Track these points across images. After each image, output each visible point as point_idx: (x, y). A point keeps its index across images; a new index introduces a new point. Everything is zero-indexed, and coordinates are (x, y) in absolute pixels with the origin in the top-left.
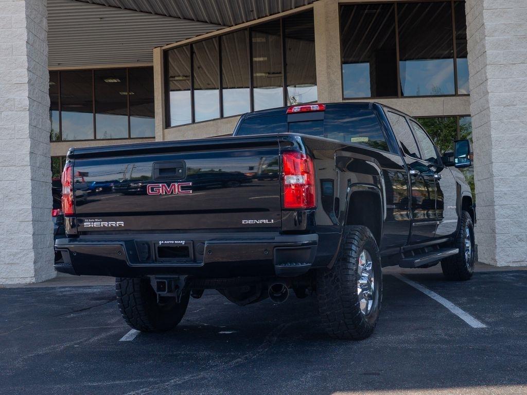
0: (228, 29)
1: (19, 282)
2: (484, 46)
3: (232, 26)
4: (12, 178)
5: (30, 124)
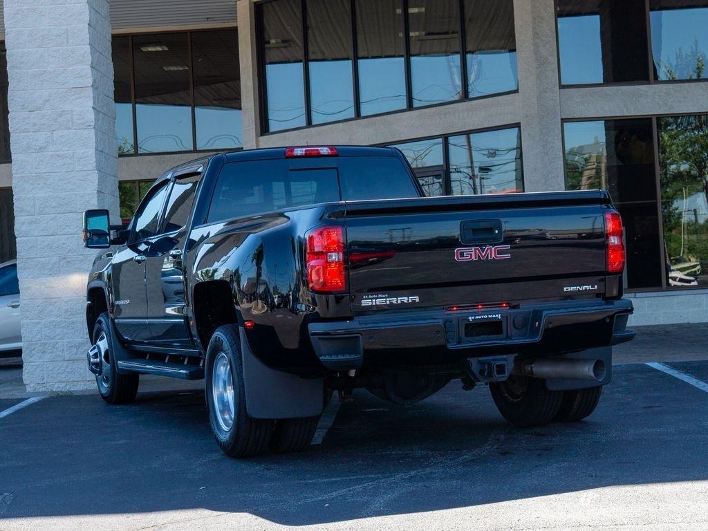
1: (86, 387)
4: (71, 231)
5: (96, 149)
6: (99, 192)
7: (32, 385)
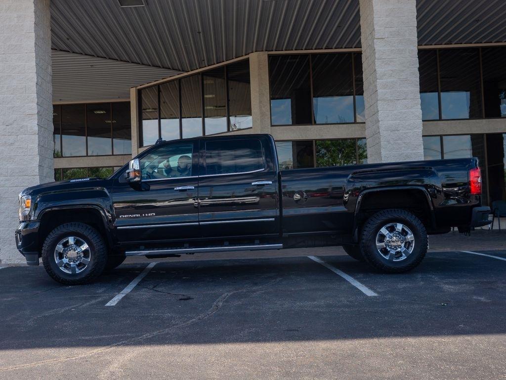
0: (186, 74)
2: (376, 86)
3: (189, 71)
4: (26, 185)
5: (38, 145)
6: (40, 166)
7: (4, 260)
